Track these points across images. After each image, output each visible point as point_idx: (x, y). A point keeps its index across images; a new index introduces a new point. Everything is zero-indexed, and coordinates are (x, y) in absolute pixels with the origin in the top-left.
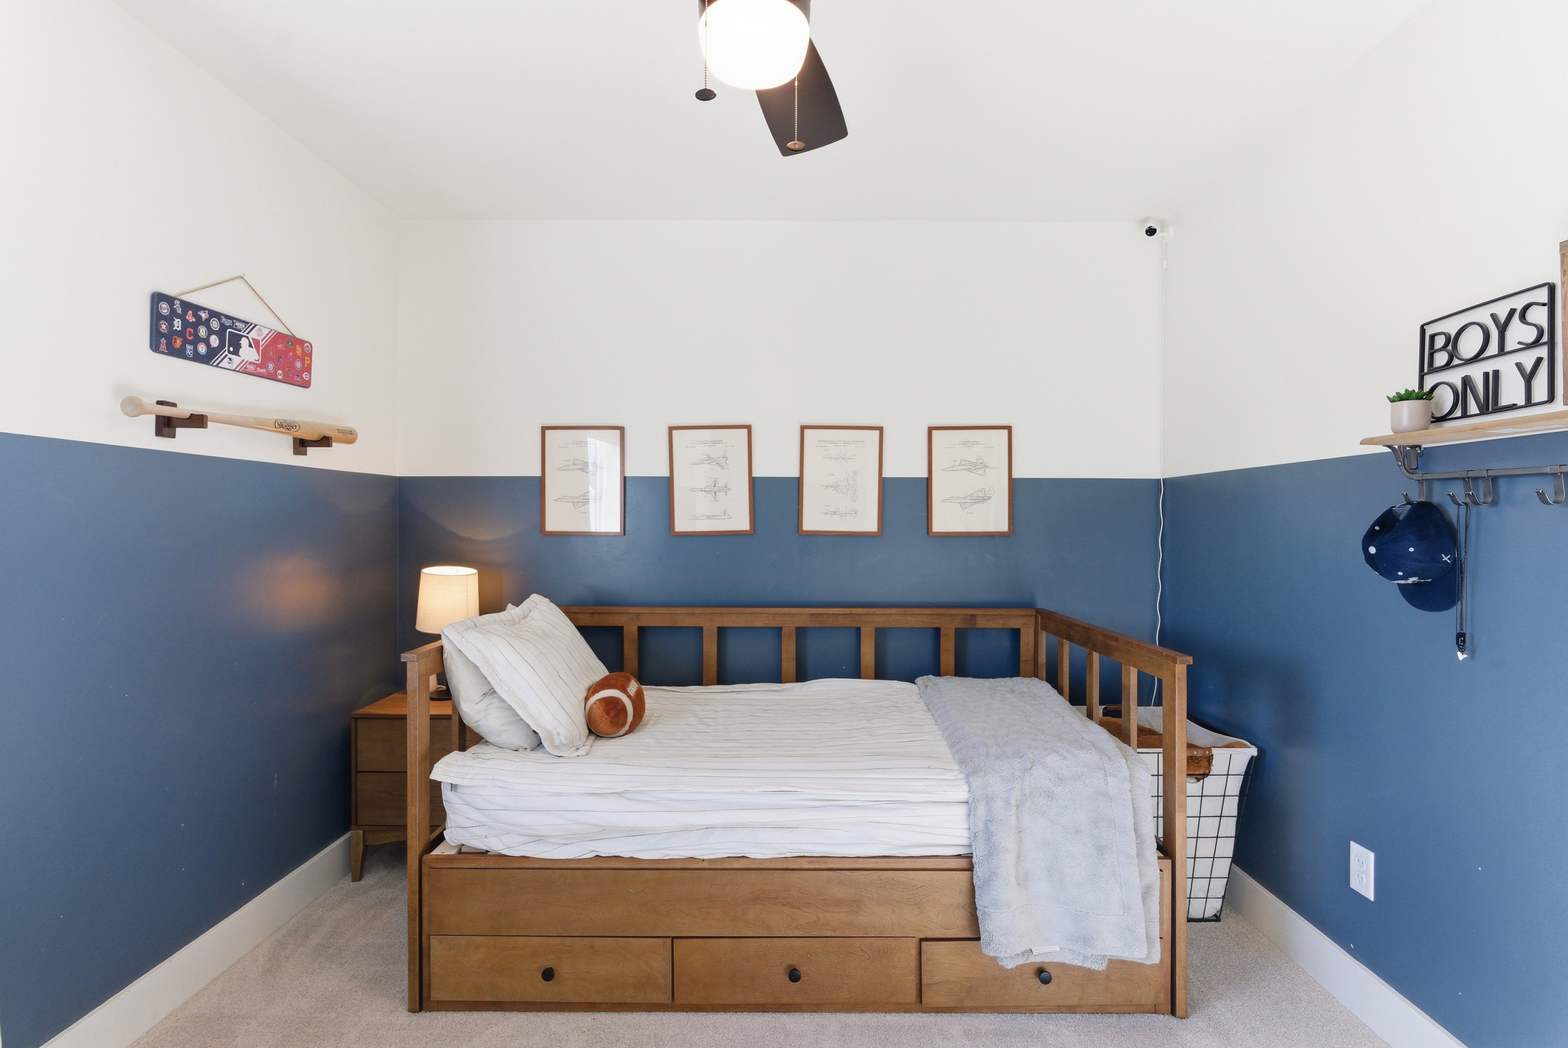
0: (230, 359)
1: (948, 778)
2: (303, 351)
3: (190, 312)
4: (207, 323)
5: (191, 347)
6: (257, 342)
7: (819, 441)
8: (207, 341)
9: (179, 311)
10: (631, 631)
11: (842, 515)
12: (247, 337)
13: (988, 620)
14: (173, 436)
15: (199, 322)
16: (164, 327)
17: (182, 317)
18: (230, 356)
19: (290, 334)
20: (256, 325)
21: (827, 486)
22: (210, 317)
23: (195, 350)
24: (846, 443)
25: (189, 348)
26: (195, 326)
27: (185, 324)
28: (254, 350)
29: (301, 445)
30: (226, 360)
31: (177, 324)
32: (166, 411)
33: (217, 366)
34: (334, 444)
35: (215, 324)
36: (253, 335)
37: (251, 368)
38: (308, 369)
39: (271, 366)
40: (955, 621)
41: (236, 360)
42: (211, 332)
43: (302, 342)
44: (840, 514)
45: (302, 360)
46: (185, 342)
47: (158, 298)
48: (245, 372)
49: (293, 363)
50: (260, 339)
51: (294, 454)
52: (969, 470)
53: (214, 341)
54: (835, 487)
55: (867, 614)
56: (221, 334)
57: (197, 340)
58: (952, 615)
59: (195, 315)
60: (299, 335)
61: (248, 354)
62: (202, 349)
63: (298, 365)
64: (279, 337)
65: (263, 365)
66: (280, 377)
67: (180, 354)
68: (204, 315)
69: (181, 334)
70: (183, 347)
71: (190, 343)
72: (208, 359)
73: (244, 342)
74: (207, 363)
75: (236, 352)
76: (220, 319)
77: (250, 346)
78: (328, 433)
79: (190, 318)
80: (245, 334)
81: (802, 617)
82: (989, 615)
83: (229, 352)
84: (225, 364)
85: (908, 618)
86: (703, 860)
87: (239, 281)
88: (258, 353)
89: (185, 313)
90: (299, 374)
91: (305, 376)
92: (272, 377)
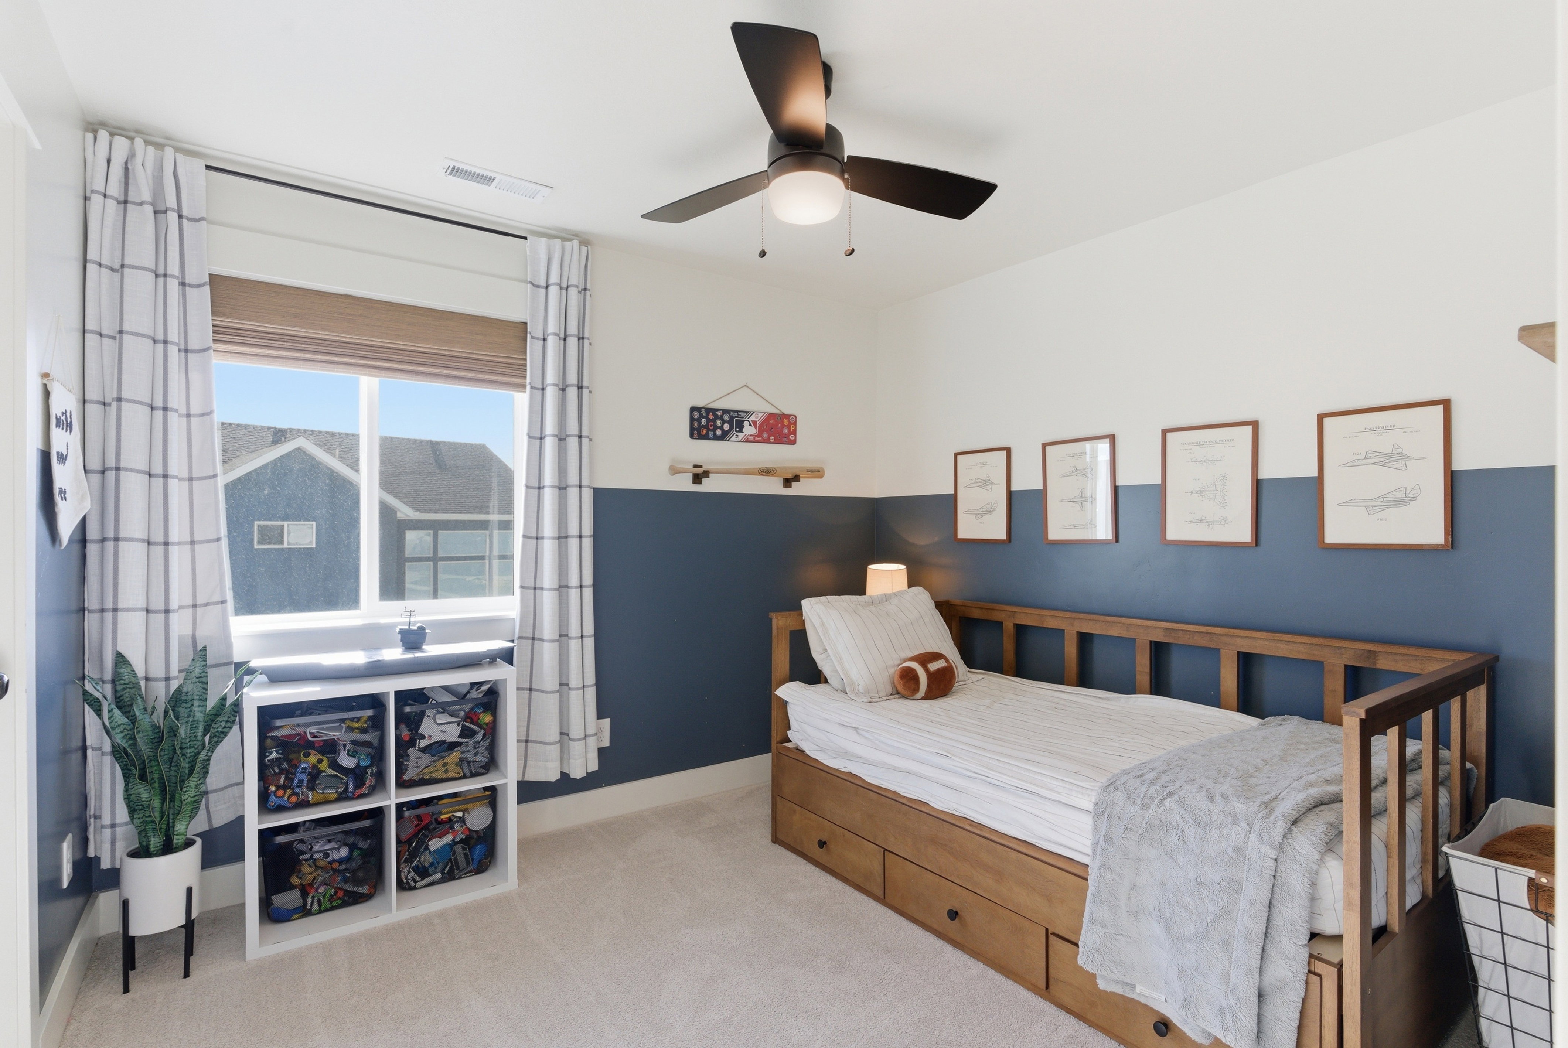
0: (737, 435)
1: (1085, 786)
2: (789, 421)
3: (711, 413)
4: (721, 418)
5: (712, 433)
6: (755, 422)
7: (1182, 444)
8: (721, 428)
9: (704, 414)
10: (1009, 626)
11: (1209, 523)
12: (748, 421)
13: (1396, 661)
14: (700, 483)
15: (716, 417)
16: (696, 424)
17: (706, 417)
18: (736, 433)
19: (779, 412)
20: (754, 412)
21: (1192, 492)
22: (723, 414)
23: (715, 434)
24: (1213, 444)
25: (711, 434)
26: (714, 421)
27: (708, 420)
28: (753, 427)
29: (787, 482)
30: (735, 436)
31: (704, 422)
32: (699, 471)
33: (728, 440)
34: (801, 479)
35: (726, 417)
36: (753, 418)
37: (751, 438)
38: (794, 432)
39: (765, 435)
40: (1344, 656)
41: (741, 435)
42: (724, 422)
43: (788, 416)
44: (1207, 522)
45: (789, 427)
46: (709, 430)
47: (693, 409)
48: (748, 441)
49: (781, 431)
50: (757, 420)
51: (784, 487)
52: (1379, 464)
53: (726, 427)
54: (1200, 492)
55: (1227, 635)
56: (730, 422)
57: (716, 428)
58: (1339, 648)
59: (714, 414)
60: (786, 412)
61: (749, 430)
62: (719, 432)
63: (786, 431)
64: (771, 416)
65: (760, 434)
66: (772, 441)
67: (706, 437)
68: (719, 414)
69: (706, 427)
70: (707, 433)
71: (711, 430)
72: (724, 437)
73: (746, 424)
74: (722, 440)
75: (741, 431)
76: (729, 414)
77: (750, 425)
78: (798, 473)
79: (711, 417)
80: (746, 419)
81: (1158, 632)
82: (1396, 654)
83: (736, 431)
84: (734, 438)
85: (1279, 645)
86: (904, 797)
87: (746, 388)
88: (756, 429)
89: (708, 414)
90: (787, 436)
91: (791, 437)
92: (767, 441)
